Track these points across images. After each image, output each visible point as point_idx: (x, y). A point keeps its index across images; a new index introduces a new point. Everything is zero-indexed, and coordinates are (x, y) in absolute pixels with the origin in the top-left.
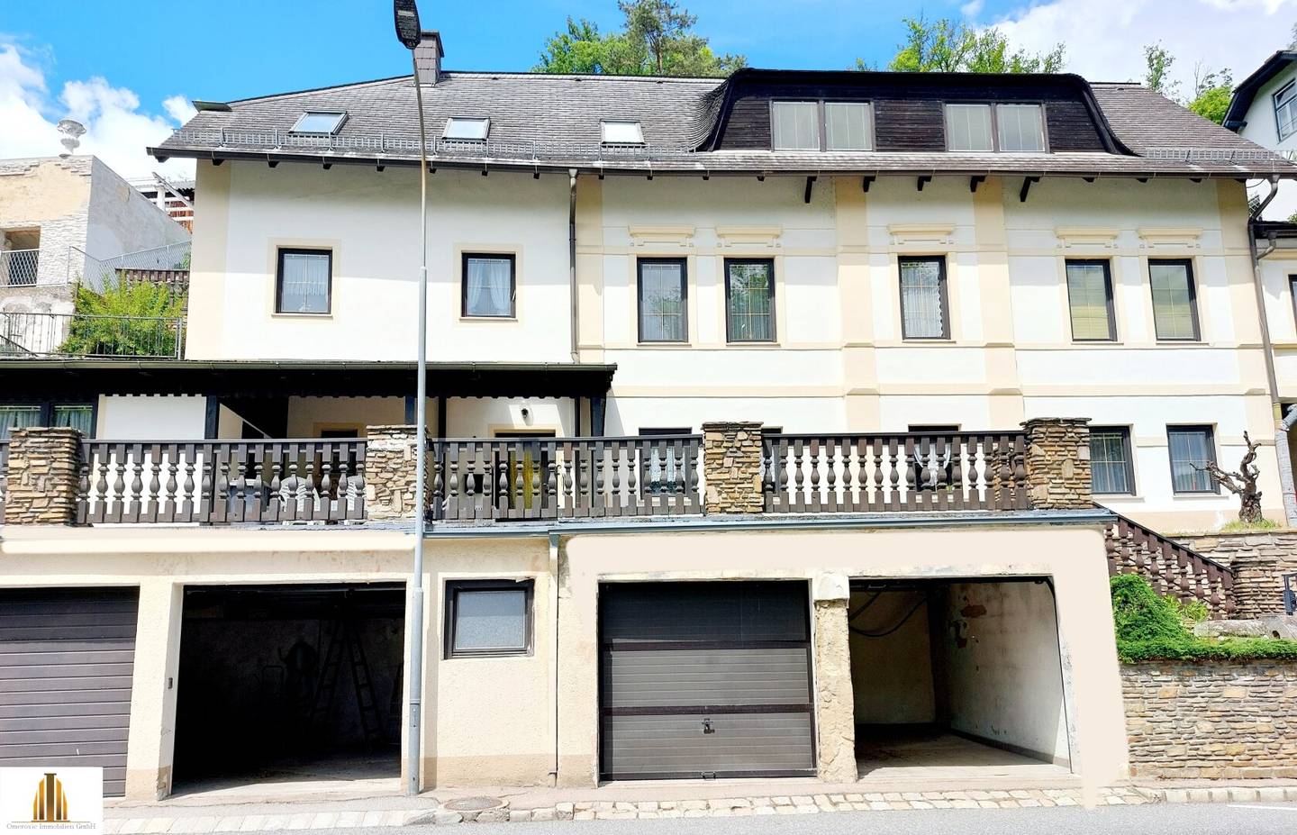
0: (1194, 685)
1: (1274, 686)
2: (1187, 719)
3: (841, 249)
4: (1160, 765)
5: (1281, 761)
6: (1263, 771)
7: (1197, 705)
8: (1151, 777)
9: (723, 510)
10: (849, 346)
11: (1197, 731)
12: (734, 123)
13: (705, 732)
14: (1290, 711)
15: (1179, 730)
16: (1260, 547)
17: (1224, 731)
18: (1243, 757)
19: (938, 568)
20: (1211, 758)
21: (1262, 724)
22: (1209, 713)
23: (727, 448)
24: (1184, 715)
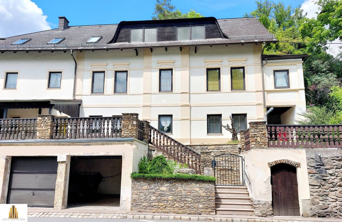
0: (153, 186)
1: (175, 187)
2: (149, 195)
3: (144, 68)
4: (140, 208)
5: (174, 209)
6: (168, 211)
7: (152, 192)
8: (136, 211)
9: (40, 138)
10: (144, 94)
11: (151, 199)
12: (120, 35)
13: (33, 195)
14: (179, 194)
15: (146, 198)
16: (226, 148)
17: (159, 199)
18: (163, 207)
19: (89, 153)
20: (154, 207)
21: (170, 198)
22: (155, 194)
23: (42, 121)
24: (148, 194)
